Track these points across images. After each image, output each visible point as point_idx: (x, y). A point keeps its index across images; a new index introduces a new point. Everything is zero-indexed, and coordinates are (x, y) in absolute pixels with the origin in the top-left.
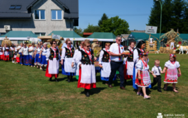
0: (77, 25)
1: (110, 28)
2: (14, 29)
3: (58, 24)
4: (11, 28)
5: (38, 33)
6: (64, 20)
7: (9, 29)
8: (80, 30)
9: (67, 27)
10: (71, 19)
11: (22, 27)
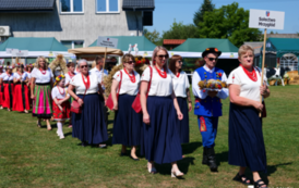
0: (150, 23)
1: (219, 28)
2: (17, 34)
3: (111, 20)
4: (11, 31)
5: (69, 42)
6: (124, 13)
7: (7, 33)
8: (155, 35)
9: (130, 28)
10: (139, 10)
11: (33, 29)
